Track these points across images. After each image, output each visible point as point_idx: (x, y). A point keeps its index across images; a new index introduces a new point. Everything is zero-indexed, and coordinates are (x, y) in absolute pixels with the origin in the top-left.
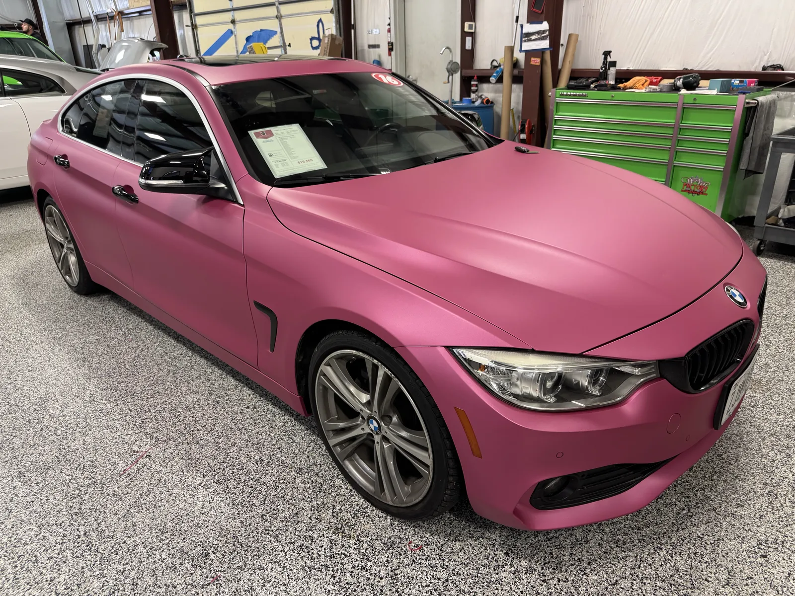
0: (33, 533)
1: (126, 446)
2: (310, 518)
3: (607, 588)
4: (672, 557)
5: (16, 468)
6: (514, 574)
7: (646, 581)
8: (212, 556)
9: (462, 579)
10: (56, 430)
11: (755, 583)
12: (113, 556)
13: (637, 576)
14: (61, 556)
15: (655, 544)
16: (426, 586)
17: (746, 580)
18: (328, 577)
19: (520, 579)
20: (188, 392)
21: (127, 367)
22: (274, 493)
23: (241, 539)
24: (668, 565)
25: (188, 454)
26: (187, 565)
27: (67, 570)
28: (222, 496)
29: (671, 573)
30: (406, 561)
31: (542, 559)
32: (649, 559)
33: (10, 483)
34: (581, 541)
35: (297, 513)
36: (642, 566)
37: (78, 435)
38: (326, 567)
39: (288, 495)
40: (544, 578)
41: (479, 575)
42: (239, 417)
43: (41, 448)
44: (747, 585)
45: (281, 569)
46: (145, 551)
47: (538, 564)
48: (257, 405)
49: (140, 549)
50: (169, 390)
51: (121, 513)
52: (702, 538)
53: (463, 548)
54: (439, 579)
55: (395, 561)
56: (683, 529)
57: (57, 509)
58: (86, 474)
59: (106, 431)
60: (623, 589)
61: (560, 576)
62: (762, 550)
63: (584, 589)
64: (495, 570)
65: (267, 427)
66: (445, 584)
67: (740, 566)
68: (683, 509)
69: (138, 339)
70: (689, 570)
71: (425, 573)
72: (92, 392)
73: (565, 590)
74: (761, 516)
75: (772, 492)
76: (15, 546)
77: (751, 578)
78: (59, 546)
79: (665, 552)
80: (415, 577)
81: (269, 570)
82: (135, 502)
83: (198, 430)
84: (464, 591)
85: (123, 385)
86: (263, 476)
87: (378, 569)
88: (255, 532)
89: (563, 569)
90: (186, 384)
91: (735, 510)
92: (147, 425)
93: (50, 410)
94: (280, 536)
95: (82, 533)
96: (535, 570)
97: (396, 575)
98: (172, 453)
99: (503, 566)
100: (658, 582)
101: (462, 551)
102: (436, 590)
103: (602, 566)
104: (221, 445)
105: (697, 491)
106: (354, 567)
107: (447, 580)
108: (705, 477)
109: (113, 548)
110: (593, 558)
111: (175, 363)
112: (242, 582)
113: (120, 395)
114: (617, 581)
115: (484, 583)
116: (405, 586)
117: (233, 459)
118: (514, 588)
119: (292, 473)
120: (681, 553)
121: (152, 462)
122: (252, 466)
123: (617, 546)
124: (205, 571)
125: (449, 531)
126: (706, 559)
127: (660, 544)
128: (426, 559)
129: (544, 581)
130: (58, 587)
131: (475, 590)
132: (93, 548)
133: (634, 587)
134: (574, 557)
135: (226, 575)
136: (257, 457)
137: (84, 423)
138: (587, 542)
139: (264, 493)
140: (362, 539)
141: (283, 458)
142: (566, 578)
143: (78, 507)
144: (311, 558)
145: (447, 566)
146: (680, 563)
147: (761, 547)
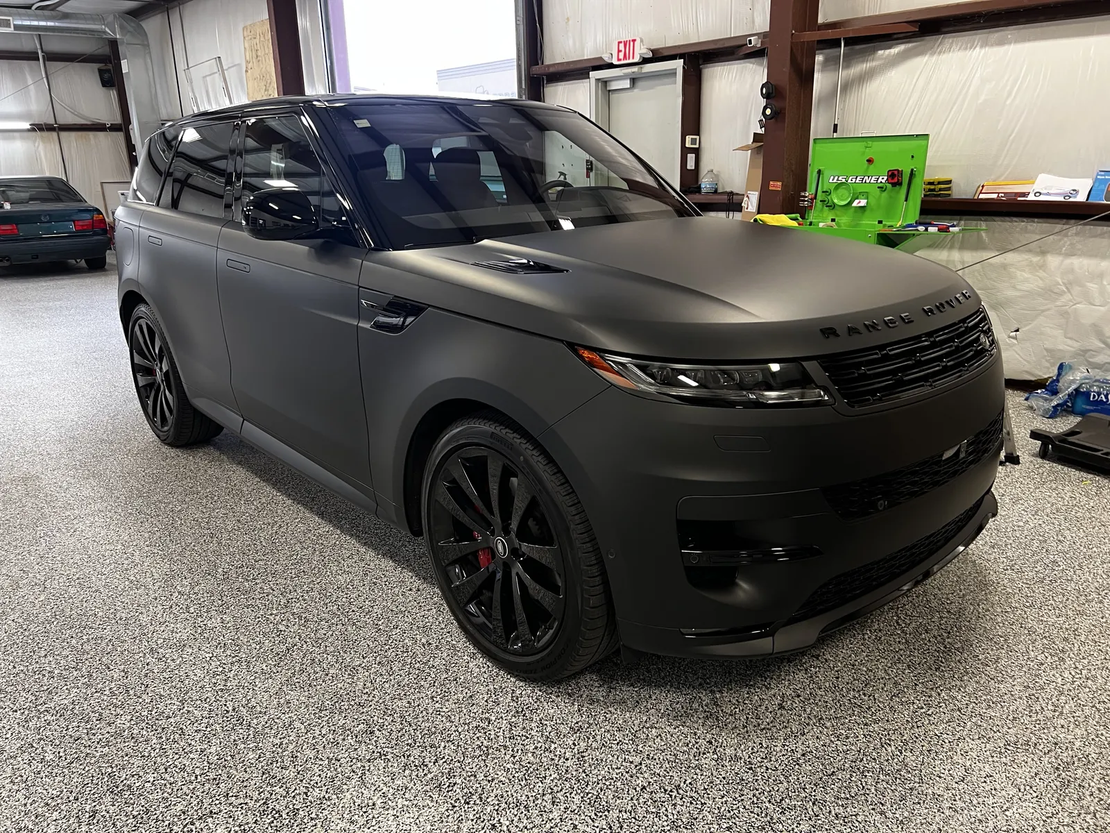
0: (175, 707)
1: (271, 625)
2: (486, 701)
3: (821, 778)
4: (901, 753)
5: (146, 644)
6: (716, 761)
7: (867, 774)
8: (377, 733)
9: (657, 764)
10: (188, 607)
11: (995, 781)
12: (267, 730)
13: (858, 769)
14: (209, 729)
15: (883, 739)
16: (616, 768)
17: (985, 778)
18: (507, 757)
19: (722, 766)
20: (340, 572)
21: (264, 544)
22: (445, 676)
23: (409, 719)
24: (896, 760)
25: (343, 636)
26: (350, 741)
27: (218, 742)
28: (385, 677)
29: (897, 767)
30: (594, 745)
31: (750, 749)
32: (874, 754)
33: (142, 659)
34: (797, 733)
35: (471, 696)
36: (865, 759)
37: (213, 613)
38: (505, 747)
39: (460, 679)
40: (750, 766)
41: (677, 761)
42: (401, 599)
43: (172, 625)
44: (985, 782)
45: (455, 748)
46: (303, 727)
47: (744, 753)
48: (421, 587)
49: (297, 724)
50: (317, 569)
51: (272, 691)
52: (939, 737)
53: (660, 735)
54: (632, 762)
55: (583, 745)
56: (918, 727)
57: (200, 685)
58: (228, 652)
59: (246, 609)
60: (840, 780)
61: (769, 765)
62: (1009, 750)
63: (796, 778)
64: (695, 756)
65: (435, 610)
66: (638, 768)
67: (981, 765)
68: (922, 708)
69: (275, 514)
70: (919, 766)
71: (616, 757)
72: (225, 570)
73: (773, 778)
74: (1014, 719)
75: (1033, 695)
76: (157, 719)
77: (991, 776)
78: (207, 720)
79: (893, 748)
80: (604, 760)
81: (441, 748)
82: (288, 680)
83: (353, 611)
84: (659, 775)
85: (260, 562)
86: (432, 659)
87: (563, 751)
88: (424, 713)
89: (773, 759)
90: (336, 563)
91: (984, 711)
92: (293, 605)
93: (178, 587)
94: (453, 717)
95: (231, 708)
96: (741, 758)
97: (583, 757)
98: (325, 634)
99: (704, 754)
100: (881, 776)
101: (659, 737)
102: (627, 772)
103: (818, 758)
104: (381, 627)
105: (941, 691)
106: (536, 748)
107: (641, 764)
108: (954, 677)
109: (266, 723)
110: (809, 750)
111: (321, 541)
112: (412, 758)
113: (259, 574)
114: (834, 772)
115: (681, 768)
116: (593, 768)
117: (396, 640)
118: (715, 773)
119: (466, 657)
120: (912, 750)
121: (303, 642)
122: (419, 650)
123: (838, 740)
124: (371, 747)
125: (645, 718)
126: (941, 757)
127: (890, 740)
128: (618, 744)
129: (750, 769)
130: (210, 757)
131: (670, 774)
132: (244, 723)
133: (853, 779)
134: (786, 748)
135: (395, 751)
136: (424, 640)
137: (220, 602)
138: (803, 734)
139: (433, 676)
140: (546, 722)
141: (454, 642)
142: (775, 767)
143: (223, 683)
144: (489, 739)
145: (641, 751)
146: (910, 759)
147: (1008, 747)
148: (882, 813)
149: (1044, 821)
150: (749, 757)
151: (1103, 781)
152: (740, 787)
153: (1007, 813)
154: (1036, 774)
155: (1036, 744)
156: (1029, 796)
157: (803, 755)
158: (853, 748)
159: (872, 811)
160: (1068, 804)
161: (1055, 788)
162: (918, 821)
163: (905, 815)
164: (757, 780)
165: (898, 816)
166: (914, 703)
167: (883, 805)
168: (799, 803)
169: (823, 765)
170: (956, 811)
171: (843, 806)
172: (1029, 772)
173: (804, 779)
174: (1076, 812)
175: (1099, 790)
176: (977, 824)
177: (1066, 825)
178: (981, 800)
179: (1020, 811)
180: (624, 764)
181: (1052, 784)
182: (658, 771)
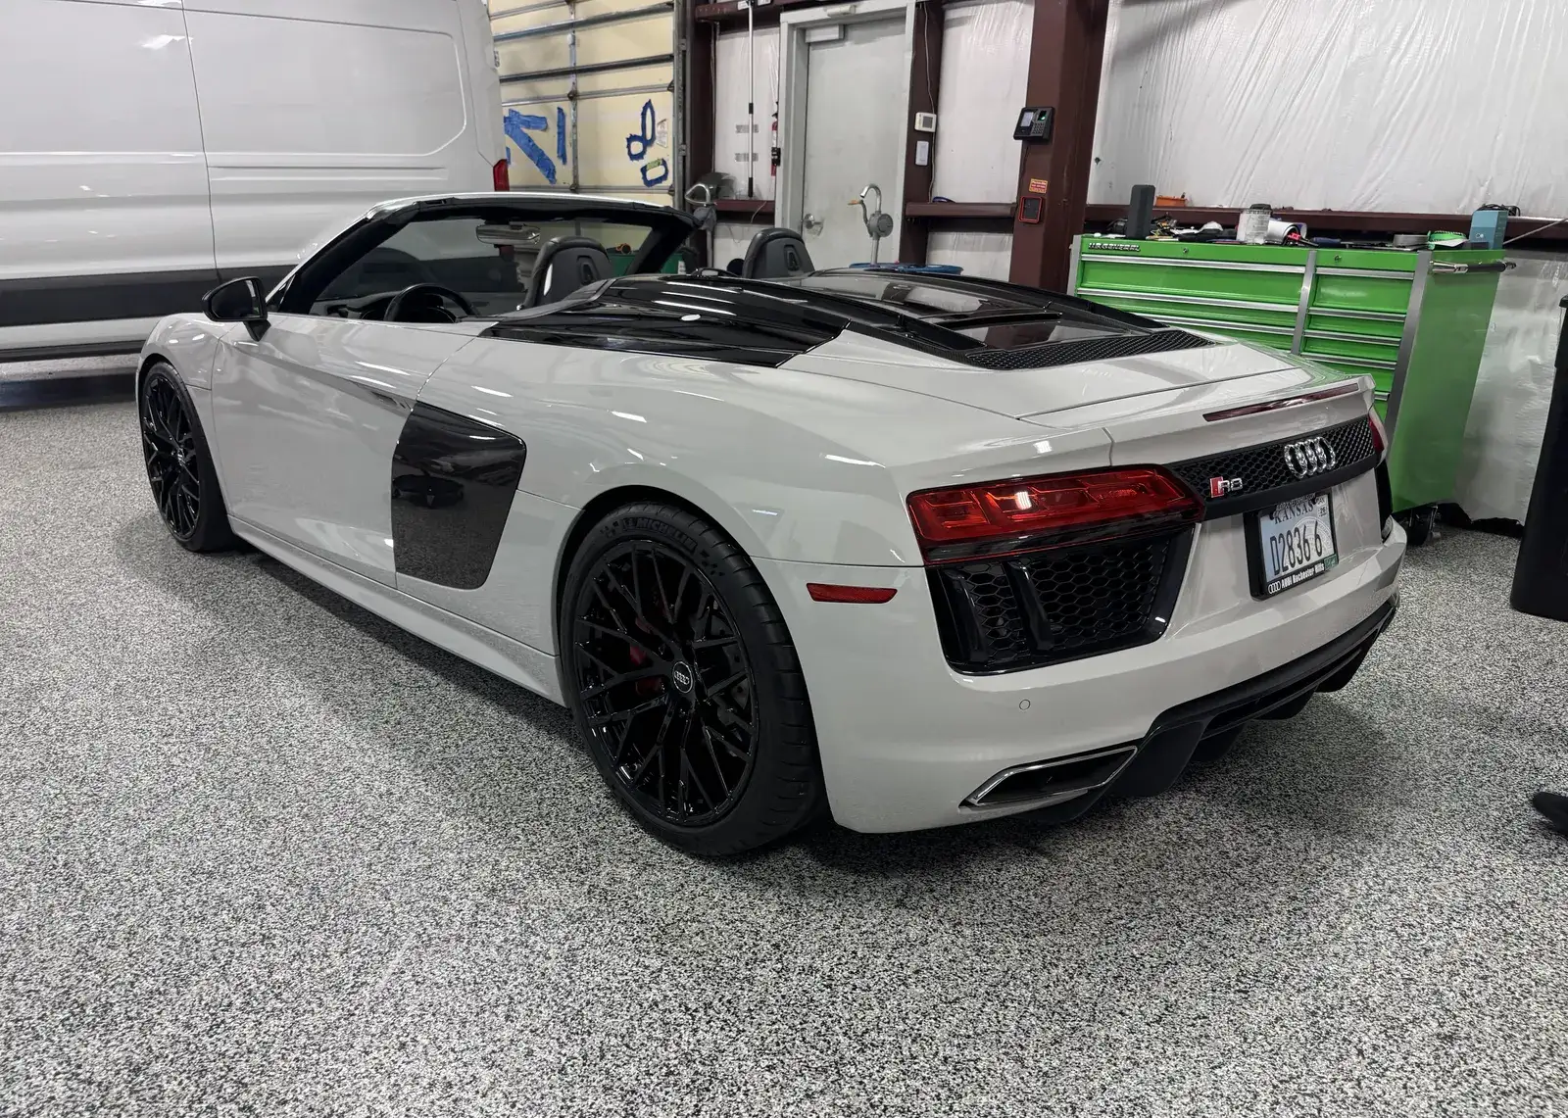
3: (935, 1006)
6: (778, 972)
7: (1009, 1004)
8: (269, 908)
9: (686, 971)
11: (1209, 1025)
17: (1195, 1019)
19: (786, 980)
29: (1060, 998)
30: (598, 940)
40: (829, 982)
41: (718, 969)
44: (1193, 1025)
49: (153, 890)
52: (1137, 959)
54: (647, 967)
55: (579, 940)
56: (1107, 944)
60: (964, 1009)
61: (859, 982)
62: (1242, 982)
63: (896, 1003)
64: (747, 964)
67: (1192, 1002)
70: (1095, 997)
71: (625, 958)
73: (861, 1001)
77: (1204, 1017)
79: (1061, 970)
80: (606, 961)
89: (868, 974)
91: (1218, 927)
96: (817, 971)
99: (763, 961)
100: (1031, 1007)
103: (938, 977)
106: (506, 940)
107: (660, 970)
109: (107, 885)
114: (958, 998)
115: (721, 979)
118: (771, 989)
120: (1090, 974)
126: (1133, 986)
129: (829, 986)
133: (986, 1009)
142: (868, 986)
144: (437, 924)
145: (666, 952)
146: (1083, 988)
147: (1242, 979)
148: (1020, 1060)
149: (1275, 1087)
150: (832, 970)
151: (1383, 1036)
152: (805, 1011)
153: (1217, 1071)
154: (1277, 1019)
155: (1287, 977)
156: (1259, 1049)
157: (917, 972)
158: (997, 967)
159: (1002, 1056)
160: (1320, 1065)
161: (1303, 1040)
162: (1072, 1075)
163: (1054, 1064)
164: (833, 1003)
165: (1042, 1065)
166: (1109, 911)
167: (1022, 1048)
168: (891, 1039)
169: (943, 987)
170: (1136, 1064)
171: (959, 1046)
172: (1268, 1015)
173: (909, 1005)
174: (1330, 1076)
175: (1375, 1048)
176: (1165, 1083)
177: (1308, 1095)
178: (1179, 1050)
179: (1239, 1069)
180: (634, 969)
181: (1300, 1035)
182: (683, 981)
